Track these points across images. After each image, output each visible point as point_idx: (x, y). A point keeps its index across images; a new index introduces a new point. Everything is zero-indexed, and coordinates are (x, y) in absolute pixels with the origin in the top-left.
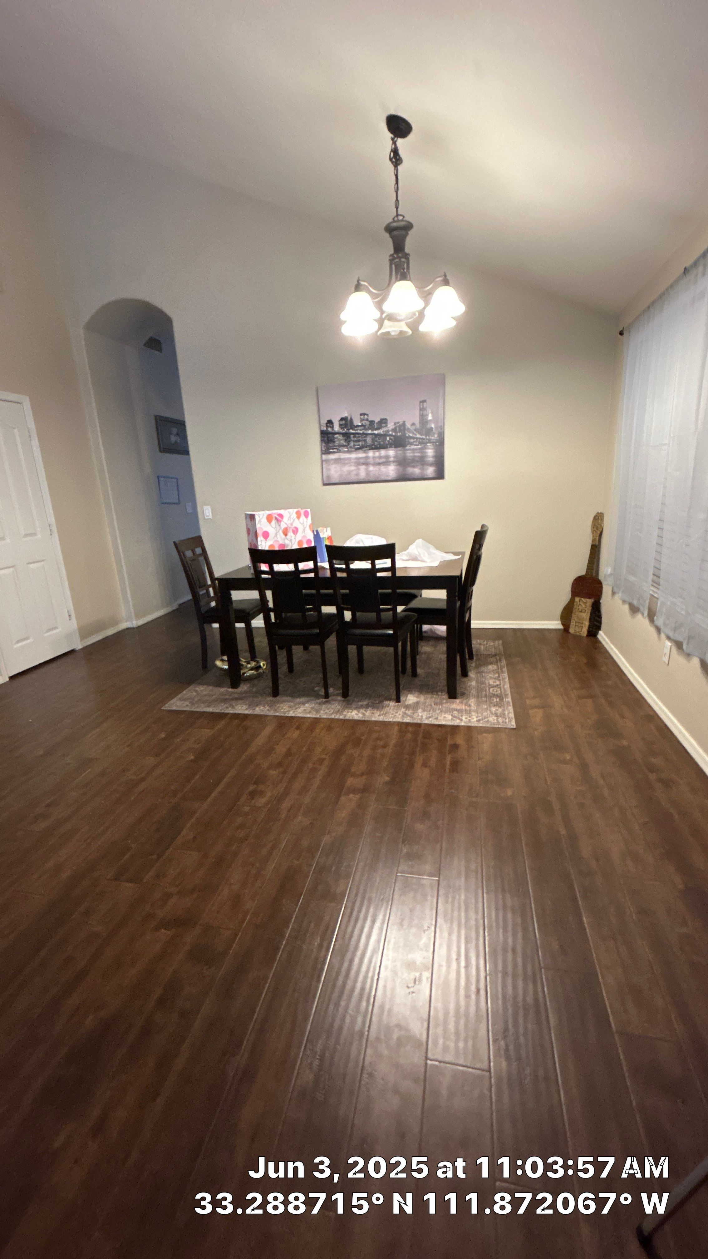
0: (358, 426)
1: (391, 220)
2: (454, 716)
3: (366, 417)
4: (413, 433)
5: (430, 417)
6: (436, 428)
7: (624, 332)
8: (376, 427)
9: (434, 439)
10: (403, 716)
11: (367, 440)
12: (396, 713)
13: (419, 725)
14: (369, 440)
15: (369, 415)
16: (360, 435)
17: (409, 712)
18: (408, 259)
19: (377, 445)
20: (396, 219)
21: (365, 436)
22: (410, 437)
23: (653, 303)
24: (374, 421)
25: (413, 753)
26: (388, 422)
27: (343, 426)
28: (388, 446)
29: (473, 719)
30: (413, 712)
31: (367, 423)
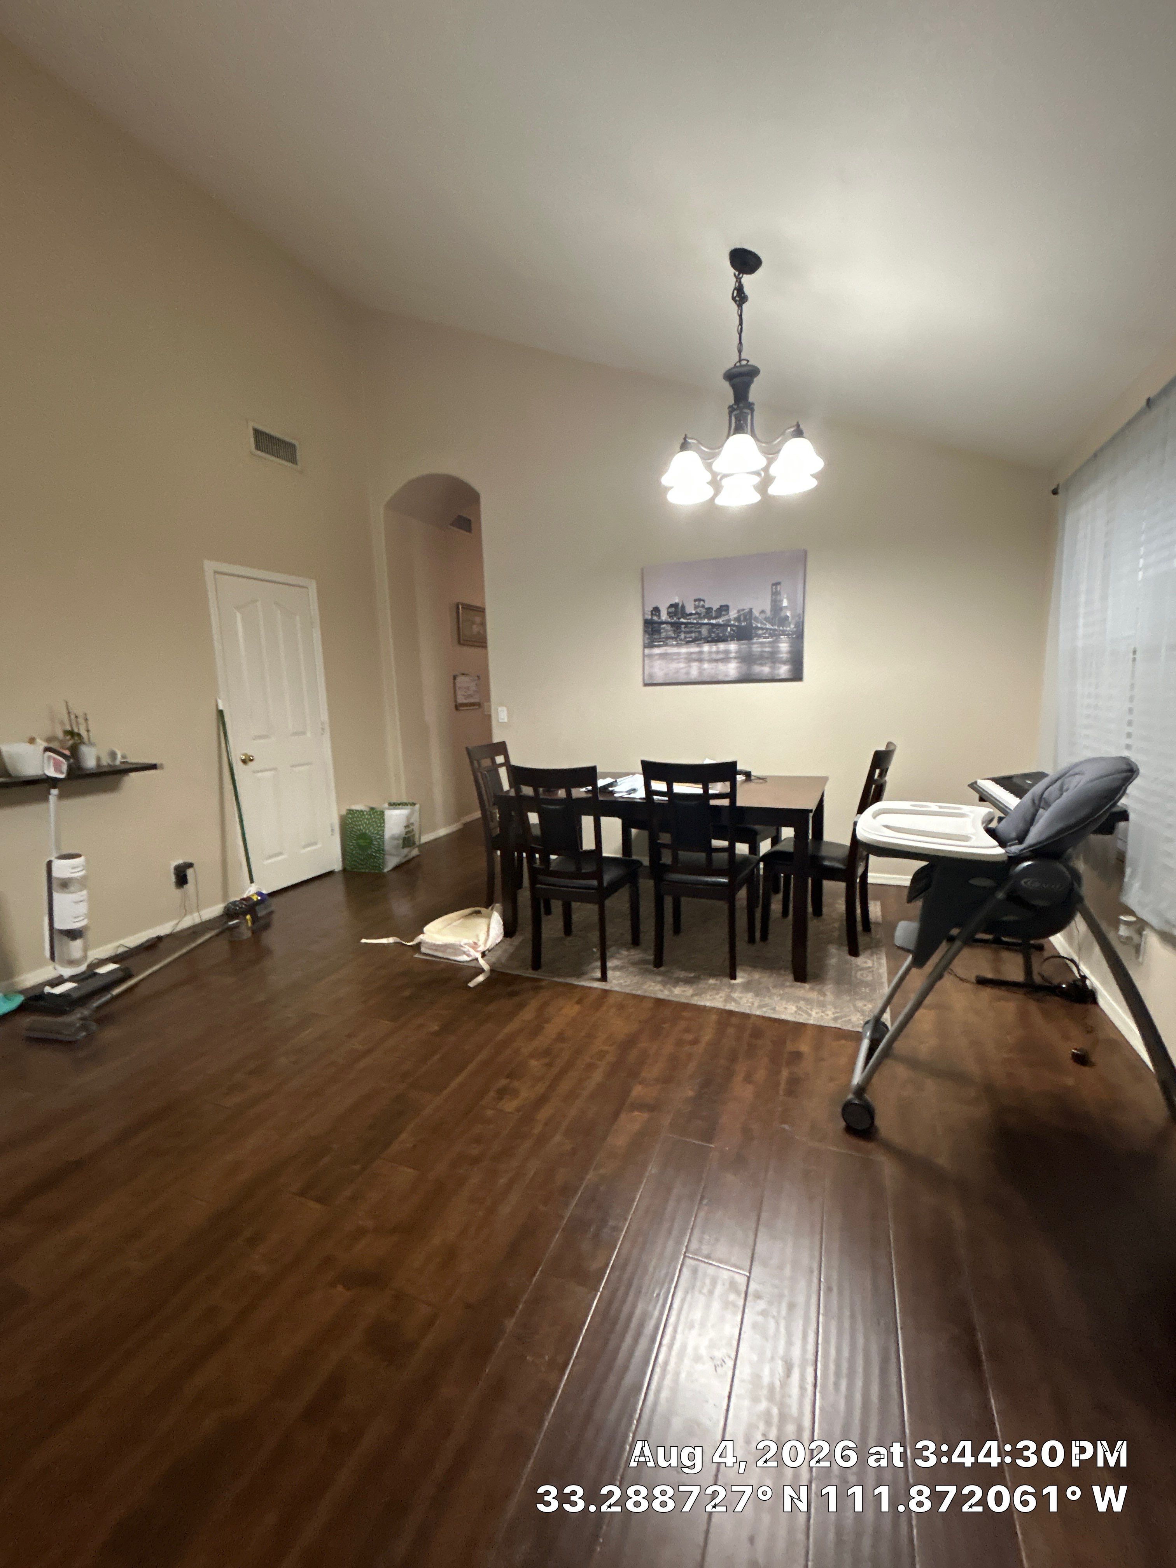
0: (691, 614)
1: (732, 365)
2: (799, 1008)
3: (702, 603)
4: (762, 623)
5: (785, 603)
6: (793, 616)
7: (1060, 490)
8: (714, 615)
9: (789, 630)
10: (726, 1001)
11: (702, 632)
12: (717, 994)
13: (746, 1016)
14: (704, 631)
15: (706, 602)
16: (693, 625)
17: (736, 995)
18: (752, 410)
19: (716, 637)
20: (738, 364)
21: (699, 626)
22: (757, 628)
23: (1102, 449)
24: (712, 609)
25: (733, 1058)
26: (730, 609)
27: (671, 615)
28: (729, 639)
29: (828, 1015)
30: (741, 995)
31: (704, 610)
